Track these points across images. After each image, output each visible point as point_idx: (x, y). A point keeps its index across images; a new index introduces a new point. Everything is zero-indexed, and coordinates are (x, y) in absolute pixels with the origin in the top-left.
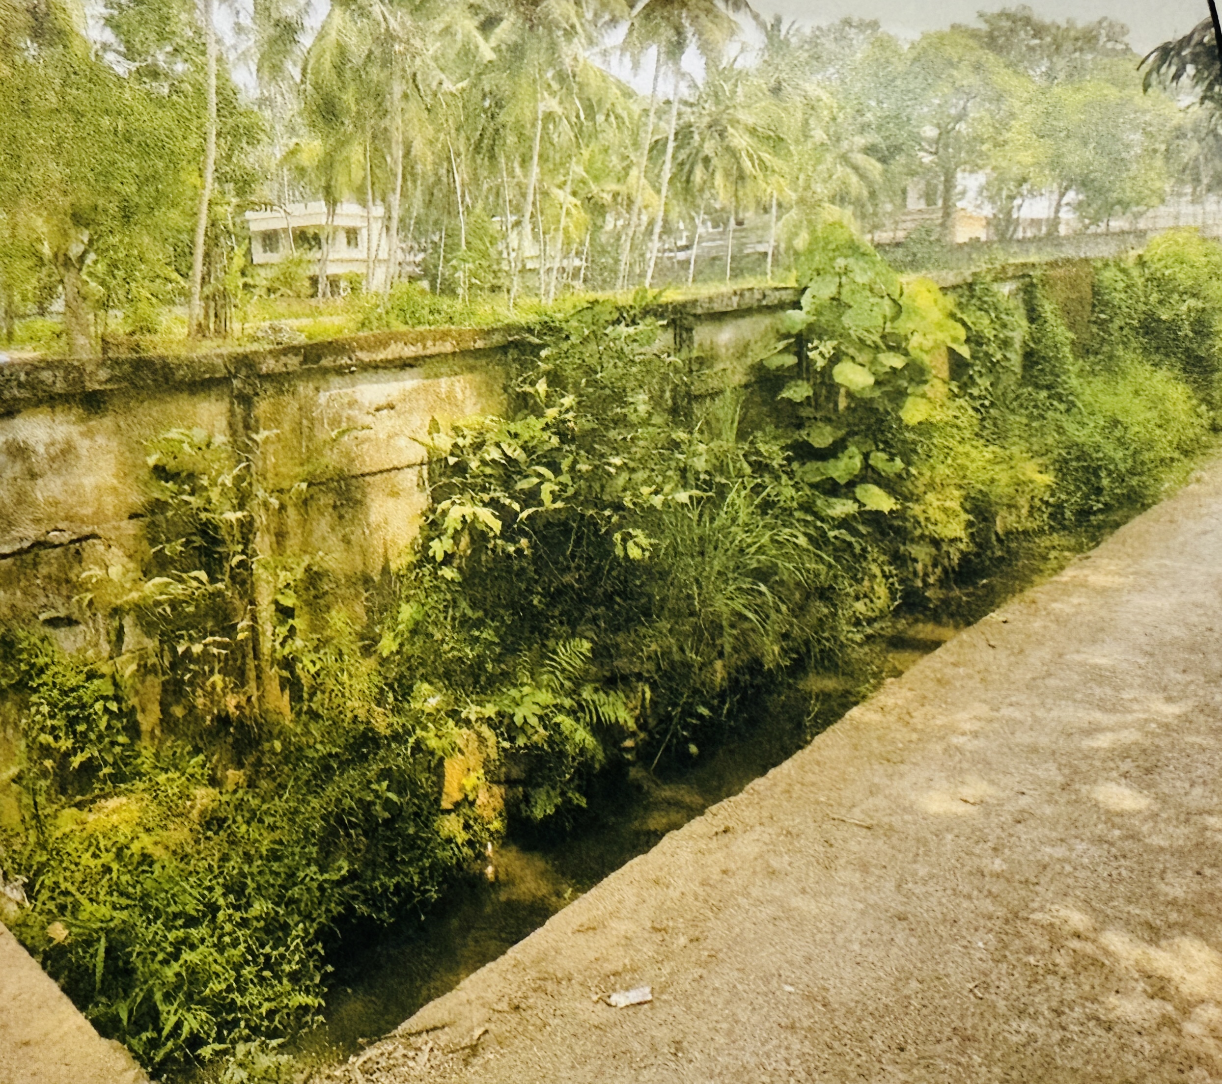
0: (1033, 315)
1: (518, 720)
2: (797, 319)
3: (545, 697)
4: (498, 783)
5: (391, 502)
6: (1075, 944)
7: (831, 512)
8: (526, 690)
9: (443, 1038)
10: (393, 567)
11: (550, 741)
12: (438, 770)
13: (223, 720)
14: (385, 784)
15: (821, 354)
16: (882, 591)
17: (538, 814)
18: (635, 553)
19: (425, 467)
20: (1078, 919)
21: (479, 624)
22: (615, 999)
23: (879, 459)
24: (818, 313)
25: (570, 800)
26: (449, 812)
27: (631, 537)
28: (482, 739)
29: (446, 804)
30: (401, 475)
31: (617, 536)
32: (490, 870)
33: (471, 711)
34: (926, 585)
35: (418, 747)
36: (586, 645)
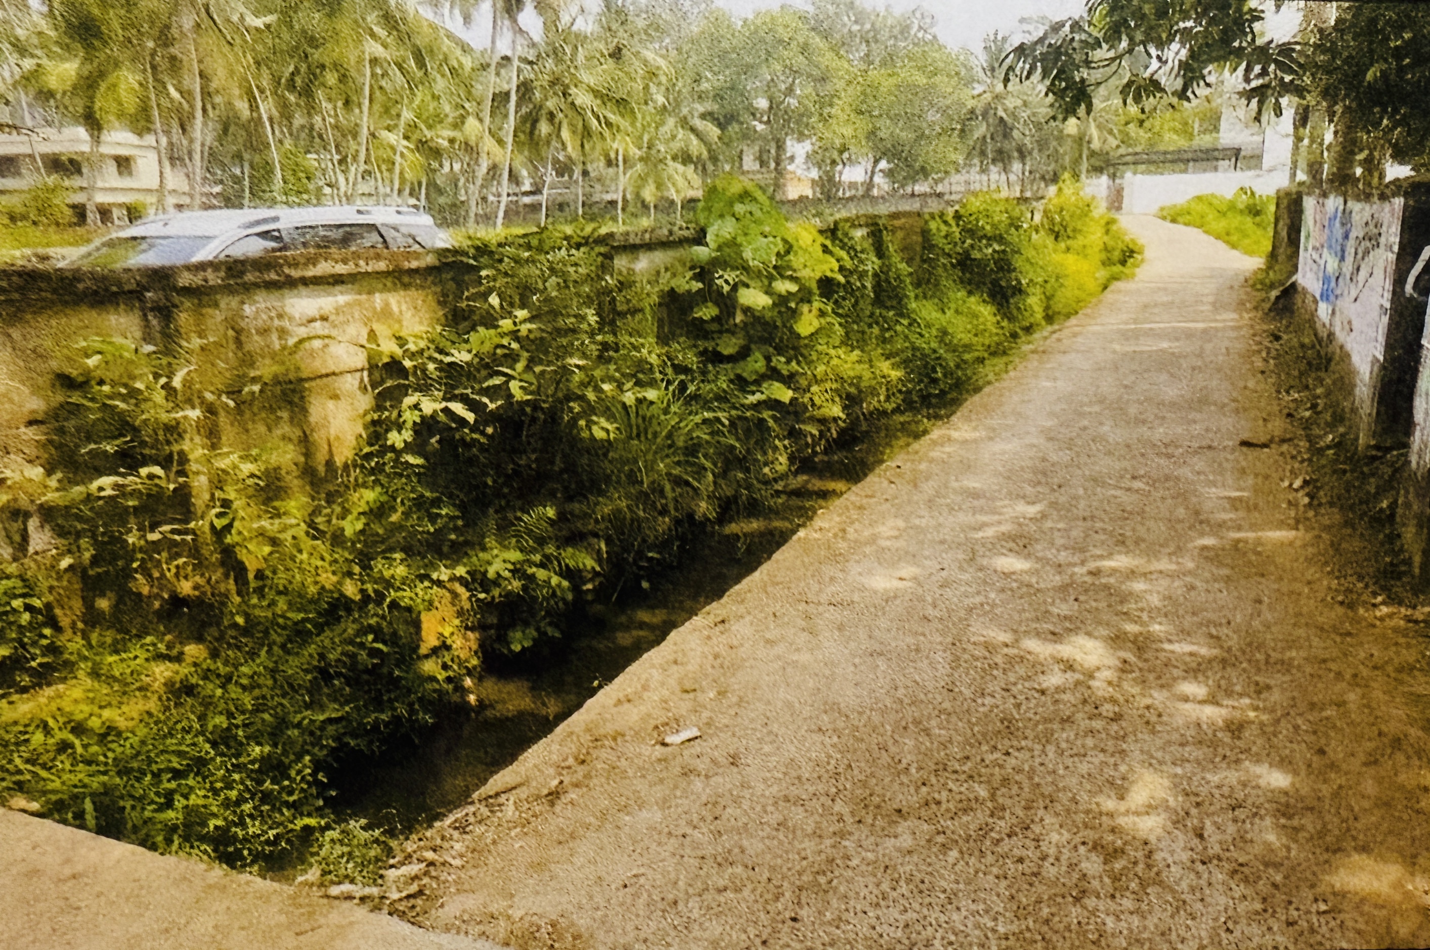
0: (880, 252)
1: (491, 574)
2: (702, 253)
3: (515, 555)
4: (472, 629)
5: (331, 404)
6: (1006, 650)
7: (747, 402)
8: (495, 552)
9: (523, 792)
10: (339, 461)
11: (525, 588)
12: (417, 625)
13: (177, 601)
14: (370, 637)
15: (726, 282)
16: (783, 459)
17: (516, 647)
18: (599, 434)
19: (365, 373)
20: (1005, 637)
21: (436, 503)
22: (668, 740)
23: (779, 361)
24: (719, 248)
25: (545, 633)
26: (427, 657)
27: (596, 423)
28: (455, 595)
29: (423, 650)
30: (340, 379)
31: (582, 423)
32: (472, 698)
33: (443, 574)
34: (815, 453)
35: (394, 605)
36: (551, 512)
